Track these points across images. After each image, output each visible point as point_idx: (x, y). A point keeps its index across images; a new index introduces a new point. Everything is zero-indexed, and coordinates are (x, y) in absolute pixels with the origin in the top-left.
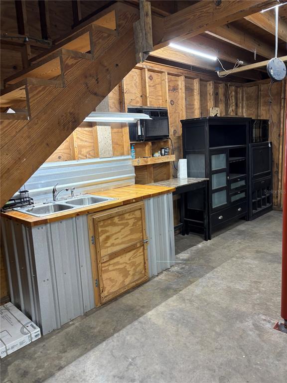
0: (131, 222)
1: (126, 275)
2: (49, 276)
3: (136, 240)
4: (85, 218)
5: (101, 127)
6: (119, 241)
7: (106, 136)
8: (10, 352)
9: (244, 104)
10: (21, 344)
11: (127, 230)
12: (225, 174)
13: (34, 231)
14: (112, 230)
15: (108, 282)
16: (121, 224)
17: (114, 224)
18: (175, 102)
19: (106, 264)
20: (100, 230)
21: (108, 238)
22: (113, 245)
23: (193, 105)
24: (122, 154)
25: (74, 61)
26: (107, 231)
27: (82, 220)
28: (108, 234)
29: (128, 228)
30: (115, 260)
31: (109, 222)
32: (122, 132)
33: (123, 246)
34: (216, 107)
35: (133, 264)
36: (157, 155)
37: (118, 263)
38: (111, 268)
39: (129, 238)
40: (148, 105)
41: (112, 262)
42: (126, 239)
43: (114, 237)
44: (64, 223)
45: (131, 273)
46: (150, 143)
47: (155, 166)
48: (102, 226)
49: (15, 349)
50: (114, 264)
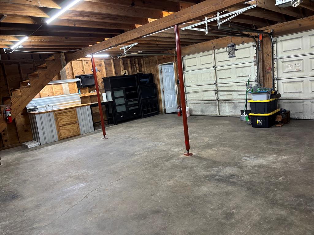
0: (71, 115)
1: (70, 132)
2: (41, 128)
3: (73, 121)
4: (53, 113)
5: (63, 84)
6: (66, 121)
7: (66, 87)
8: (31, 147)
9: (145, 66)
10: (34, 146)
11: (69, 118)
12: (124, 98)
13: (36, 116)
14: (62, 117)
15: (63, 133)
16: (67, 115)
17: (64, 115)
18: (101, 70)
19: (62, 127)
20: (58, 117)
21: (61, 119)
22: (63, 122)
23: (112, 70)
24: (75, 93)
25: (42, 72)
26: (61, 117)
27: (52, 114)
28: (61, 118)
29: (69, 117)
30: (65, 127)
31: (61, 114)
32: (74, 85)
33: (68, 122)
34: (125, 69)
35: (73, 129)
36: (91, 92)
37: (66, 128)
38: (63, 129)
39: (70, 120)
40: (85, 73)
41: (64, 127)
42: (69, 120)
43: (64, 119)
44: (45, 114)
45: (72, 131)
46: (88, 88)
47: (91, 96)
48: (58, 116)
49: (33, 147)
50: (65, 128)
